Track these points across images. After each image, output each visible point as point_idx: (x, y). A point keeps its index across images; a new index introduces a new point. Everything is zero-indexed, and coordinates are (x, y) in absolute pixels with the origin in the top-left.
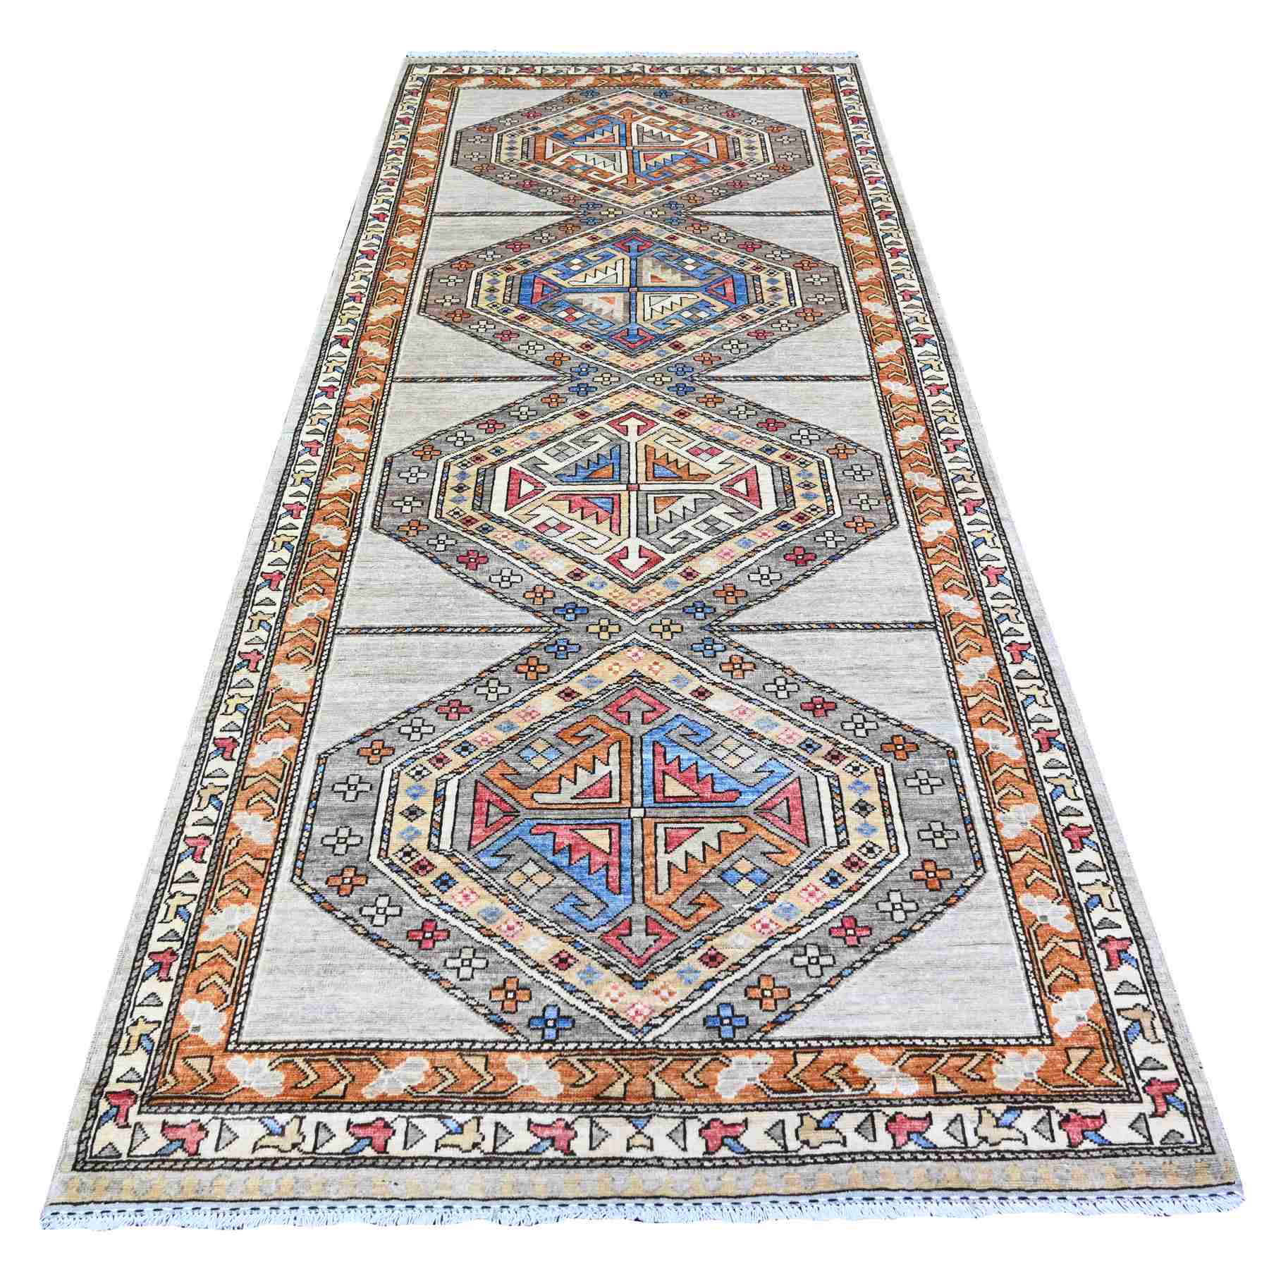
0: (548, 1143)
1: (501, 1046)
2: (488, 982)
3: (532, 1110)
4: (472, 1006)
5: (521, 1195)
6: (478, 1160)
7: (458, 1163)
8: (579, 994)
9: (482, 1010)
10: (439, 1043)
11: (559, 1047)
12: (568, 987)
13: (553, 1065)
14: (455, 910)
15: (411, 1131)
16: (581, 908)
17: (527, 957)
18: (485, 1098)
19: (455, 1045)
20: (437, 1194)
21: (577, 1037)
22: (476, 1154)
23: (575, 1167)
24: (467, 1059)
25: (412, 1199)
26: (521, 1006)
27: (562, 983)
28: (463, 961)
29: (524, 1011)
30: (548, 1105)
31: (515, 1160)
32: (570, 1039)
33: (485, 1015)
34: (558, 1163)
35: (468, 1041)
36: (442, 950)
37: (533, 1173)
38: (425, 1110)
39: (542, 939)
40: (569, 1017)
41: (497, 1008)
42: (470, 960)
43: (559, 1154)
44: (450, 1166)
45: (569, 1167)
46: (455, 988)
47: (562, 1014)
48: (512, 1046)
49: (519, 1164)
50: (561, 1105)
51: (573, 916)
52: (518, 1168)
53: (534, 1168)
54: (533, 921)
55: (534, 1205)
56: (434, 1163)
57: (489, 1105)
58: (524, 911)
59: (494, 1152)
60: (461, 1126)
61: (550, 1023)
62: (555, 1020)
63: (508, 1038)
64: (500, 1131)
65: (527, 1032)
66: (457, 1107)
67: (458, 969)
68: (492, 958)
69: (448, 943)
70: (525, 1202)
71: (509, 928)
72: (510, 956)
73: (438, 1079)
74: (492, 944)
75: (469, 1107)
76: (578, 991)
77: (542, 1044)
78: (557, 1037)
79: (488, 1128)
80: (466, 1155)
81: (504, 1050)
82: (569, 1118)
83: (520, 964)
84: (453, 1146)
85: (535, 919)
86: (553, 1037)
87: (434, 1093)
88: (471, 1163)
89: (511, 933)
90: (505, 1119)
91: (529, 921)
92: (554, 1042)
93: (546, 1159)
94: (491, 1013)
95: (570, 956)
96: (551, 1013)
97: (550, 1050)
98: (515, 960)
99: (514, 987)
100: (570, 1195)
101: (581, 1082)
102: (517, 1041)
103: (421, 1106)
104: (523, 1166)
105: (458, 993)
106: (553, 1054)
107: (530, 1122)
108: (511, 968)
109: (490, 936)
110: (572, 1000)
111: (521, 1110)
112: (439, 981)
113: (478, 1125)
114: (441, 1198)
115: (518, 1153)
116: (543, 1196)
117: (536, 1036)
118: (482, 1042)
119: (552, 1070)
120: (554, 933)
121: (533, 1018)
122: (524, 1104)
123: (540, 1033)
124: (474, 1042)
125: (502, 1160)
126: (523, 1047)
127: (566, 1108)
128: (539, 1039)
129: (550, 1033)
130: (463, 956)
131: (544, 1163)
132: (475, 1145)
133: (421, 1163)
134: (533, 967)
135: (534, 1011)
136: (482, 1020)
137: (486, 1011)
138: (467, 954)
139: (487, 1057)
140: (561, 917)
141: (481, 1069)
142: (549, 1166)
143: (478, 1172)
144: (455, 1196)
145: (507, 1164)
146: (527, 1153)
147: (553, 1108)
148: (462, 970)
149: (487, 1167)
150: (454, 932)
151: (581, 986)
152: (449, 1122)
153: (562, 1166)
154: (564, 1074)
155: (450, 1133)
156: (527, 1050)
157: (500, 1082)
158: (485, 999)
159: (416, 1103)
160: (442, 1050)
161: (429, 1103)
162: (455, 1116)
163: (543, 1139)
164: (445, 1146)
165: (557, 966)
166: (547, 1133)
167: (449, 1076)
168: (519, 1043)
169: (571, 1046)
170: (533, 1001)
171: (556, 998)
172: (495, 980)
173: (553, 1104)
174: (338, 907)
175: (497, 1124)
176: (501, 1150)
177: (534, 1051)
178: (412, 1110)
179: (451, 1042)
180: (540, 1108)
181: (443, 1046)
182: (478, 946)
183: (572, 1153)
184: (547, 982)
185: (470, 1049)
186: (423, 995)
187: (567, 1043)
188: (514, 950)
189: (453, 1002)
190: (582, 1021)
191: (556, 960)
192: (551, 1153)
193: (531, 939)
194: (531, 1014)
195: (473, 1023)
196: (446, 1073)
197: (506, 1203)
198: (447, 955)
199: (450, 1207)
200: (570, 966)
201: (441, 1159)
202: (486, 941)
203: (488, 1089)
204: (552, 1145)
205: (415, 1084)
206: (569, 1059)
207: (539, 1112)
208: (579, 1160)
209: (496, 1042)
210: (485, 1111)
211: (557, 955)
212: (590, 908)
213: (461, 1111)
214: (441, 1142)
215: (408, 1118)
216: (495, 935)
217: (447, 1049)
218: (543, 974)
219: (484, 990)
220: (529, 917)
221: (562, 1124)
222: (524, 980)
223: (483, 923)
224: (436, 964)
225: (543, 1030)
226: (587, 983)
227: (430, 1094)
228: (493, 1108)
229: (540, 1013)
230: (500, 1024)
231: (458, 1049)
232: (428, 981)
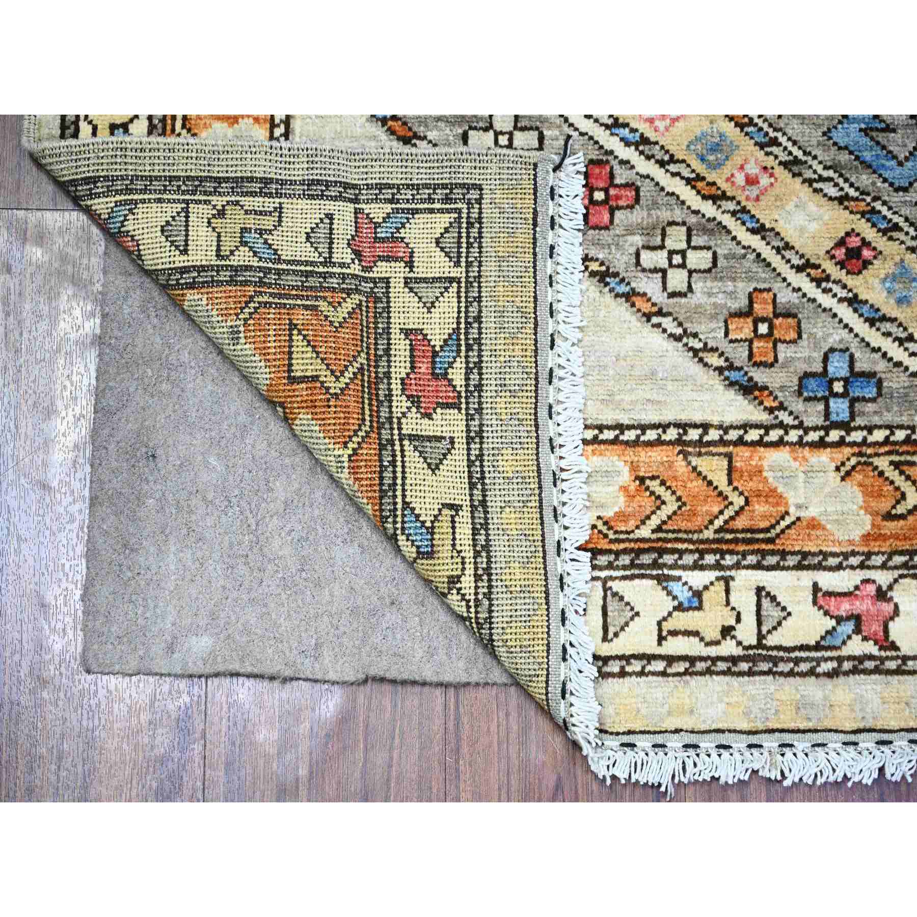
0: (848, 627)
1: (753, 435)
2: (720, 299)
3: (819, 567)
4: (695, 352)
5: (810, 725)
6: (734, 660)
7: (700, 666)
8: (887, 326)
9: (715, 360)
10: (644, 428)
11: (857, 436)
12: (865, 309)
13: (848, 474)
14: (645, 140)
15: (613, 605)
16: (881, 137)
17: (788, 246)
18: (736, 541)
19: (672, 434)
20: (671, 723)
21: (888, 418)
22: (729, 648)
23: (898, 672)
24: (694, 461)
25: (630, 732)
26: (784, 352)
27: (854, 302)
28: (671, 253)
29: (789, 361)
30: (846, 556)
31: (797, 661)
32: (876, 420)
33: (720, 370)
34: (870, 665)
35: (695, 426)
36: (630, 231)
37: (829, 683)
38: (632, 565)
39: (812, 208)
40: (873, 375)
41: (740, 354)
42: (683, 253)
43: (871, 648)
44: (686, 672)
45: (889, 672)
46: (660, 313)
47: (858, 367)
48: (774, 435)
49: (804, 667)
50: (869, 555)
51: (867, 156)
52: (803, 675)
53: (830, 675)
54: (792, 165)
55: (835, 742)
56: (659, 666)
57: (744, 555)
58: (775, 142)
59: (760, 645)
60: (698, 594)
61: (838, 387)
62: (846, 380)
63: (763, 417)
64: (766, 603)
65: (798, 406)
66: (689, 559)
67: (664, 272)
68: (724, 247)
69: (637, 216)
70: (819, 738)
71: (751, 181)
72: (755, 241)
73: (648, 504)
74: (720, 217)
75: (710, 559)
76: (884, 319)
77: (827, 430)
78: (852, 417)
79: (745, 600)
80: (713, 651)
81: (760, 443)
82: (883, 578)
83: (775, 260)
84: (687, 633)
85: (796, 161)
86: (845, 416)
87: (645, 532)
88: (722, 666)
89: (754, 191)
90: (772, 580)
91: (784, 164)
92: (846, 426)
93: (850, 658)
94: (731, 367)
95: (865, 243)
96: (838, 367)
97: (841, 443)
98: (768, 253)
99: (768, 311)
100: (894, 724)
101: (900, 510)
102: (781, 425)
103: (625, 560)
104: (812, 672)
105: (667, 322)
106: (847, 451)
107: (816, 588)
108: (757, 269)
109: (714, 199)
110: (875, 338)
111: (799, 567)
112: (630, 297)
113: (727, 591)
114: (677, 731)
115: (802, 648)
116: (848, 726)
117: (813, 415)
118: (720, 427)
119: (848, 483)
120: (833, 192)
121: (807, 375)
122: (805, 555)
123: (821, 407)
124: (705, 427)
125: (775, 661)
126: (793, 436)
127: (878, 560)
128: (820, 421)
129: (840, 408)
130: (670, 244)
131: (847, 666)
132: (727, 631)
133: (636, 666)
134: (799, 269)
135: (808, 360)
136: (715, 381)
137: (721, 362)
138: (676, 239)
139: (729, 457)
140: (844, 157)
141: (720, 479)
142: (855, 671)
143: (735, 681)
144: (703, 727)
145: (784, 667)
146: (817, 647)
147: (854, 561)
148: (671, 273)
149: (750, 673)
150: (646, 189)
151: (889, 308)
152: (676, 587)
153: (877, 671)
154: (870, 493)
155: (679, 608)
156: (800, 443)
157: (760, 508)
158: (716, 337)
159: (617, 554)
160: (649, 444)
161: (639, 552)
162: (687, 575)
163: (839, 620)
164: (674, 633)
165: (842, 264)
166: (845, 607)
167: (667, 496)
168: (786, 428)
169: (879, 435)
170: (804, 343)
171: (844, 333)
172: (732, 294)
173: (854, 553)
174: (421, 130)
175: (759, 590)
176: (771, 641)
177: (813, 445)
178: (610, 566)
179: (665, 427)
180: (832, 561)
181: (651, 435)
182: (693, 220)
183: (894, 647)
184: (826, 301)
185: (700, 443)
186: (604, 328)
187: (870, 429)
188: (760, 230)
189: (657, 340)
190: (895, 382)
191: (840, 253)
192: (857, 647)
193: (790, 206)
194: (803, 367)
195: (700, 388)
196: (660, 491)
197: (787, 738)
198: (638, 240)
199: (696, 746)
200: (866, 264)
201: (671, 660)
202: (709, 209)
203: (740, 523)
204: (858, 630)
205: (609, 513)
206: (876, 461)
207: (831, 569)
208: (905, 659)
209: (746, 426)
210: (737, 566)
211: (841, 243)
212: (897, 137)
213: (696, 566)
214: (666, 626)
215: (605, 581)
216: (724, 196)
217: (659, 442)
218: (818, 282)
219: (714, 317)
220: (784, 157)
221: (871, 589)
222: (785, 297)
223: (700, 168)
224: (621, 261)
225: (826, 400)
226: (900, 301)
227: (639, 534)
228: (752, 559)
229: (818, 367)
230: (749, 389)
231: (679, 441)
232: (608, 298)
